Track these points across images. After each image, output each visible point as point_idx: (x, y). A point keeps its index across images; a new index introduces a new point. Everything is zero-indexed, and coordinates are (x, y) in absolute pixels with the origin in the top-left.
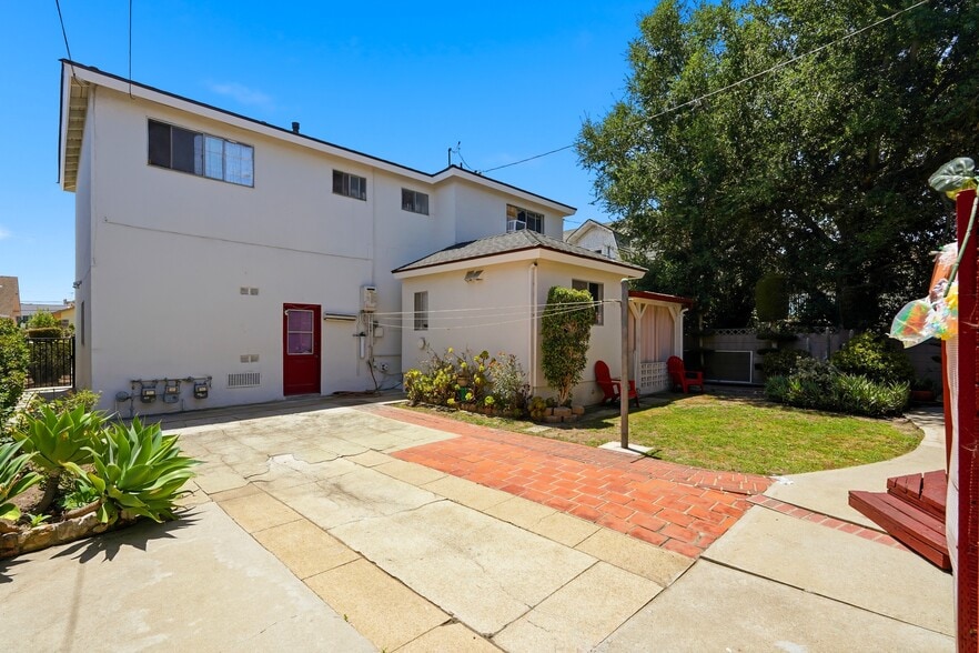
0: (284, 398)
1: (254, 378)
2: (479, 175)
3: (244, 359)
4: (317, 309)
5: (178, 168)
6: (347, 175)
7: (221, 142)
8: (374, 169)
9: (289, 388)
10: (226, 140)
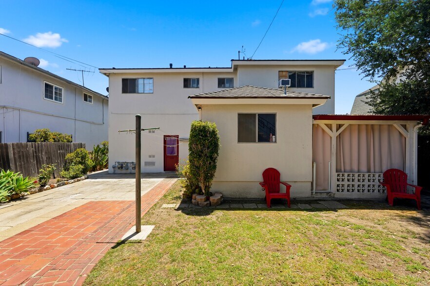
0: (164, 172)
1: (153, 164)
2: (251, 60)
3: (150, 156)
4: (177, 136)
5: (130, 92)
6: (190, 79)
7: (143, 79)
8: (203, 73)
9: (166, 168)
10: (144, 78)
